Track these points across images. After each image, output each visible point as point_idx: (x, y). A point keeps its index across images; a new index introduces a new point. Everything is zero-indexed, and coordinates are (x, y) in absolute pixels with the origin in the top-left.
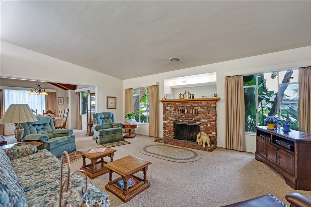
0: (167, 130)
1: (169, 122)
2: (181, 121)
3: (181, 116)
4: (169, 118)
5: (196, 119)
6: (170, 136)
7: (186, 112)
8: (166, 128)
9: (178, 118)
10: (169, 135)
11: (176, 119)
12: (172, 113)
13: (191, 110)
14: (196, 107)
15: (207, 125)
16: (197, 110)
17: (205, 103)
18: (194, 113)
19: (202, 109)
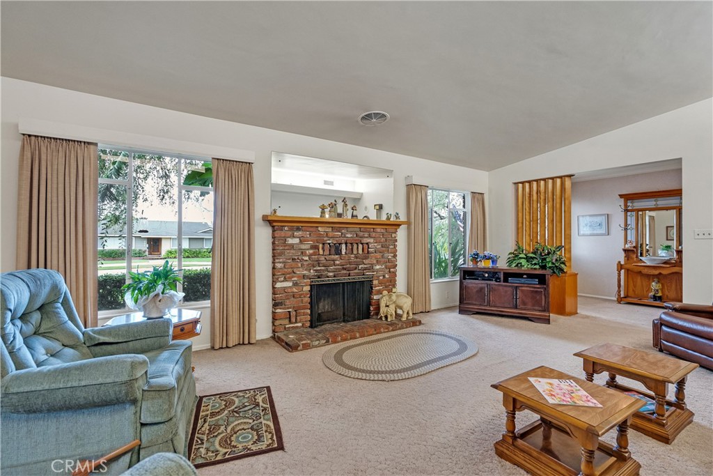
0: (288, 308)
1: (295, 284)
2: (331, 274)
3: (332, 262)
4: (295, 270)
5: (366, 266)
6: (300, 325)
7: (344, 252)
8: (287, 302)
9: (323, 268)
10: (296, 322)
11: (316, 271)
12: (305, 256)
13: (355, 246)
14: (365, 239)
15: (384, 276)
16: (366, 246)
17: (382, 231)
18: (360, 252)
19: (376, 242)
